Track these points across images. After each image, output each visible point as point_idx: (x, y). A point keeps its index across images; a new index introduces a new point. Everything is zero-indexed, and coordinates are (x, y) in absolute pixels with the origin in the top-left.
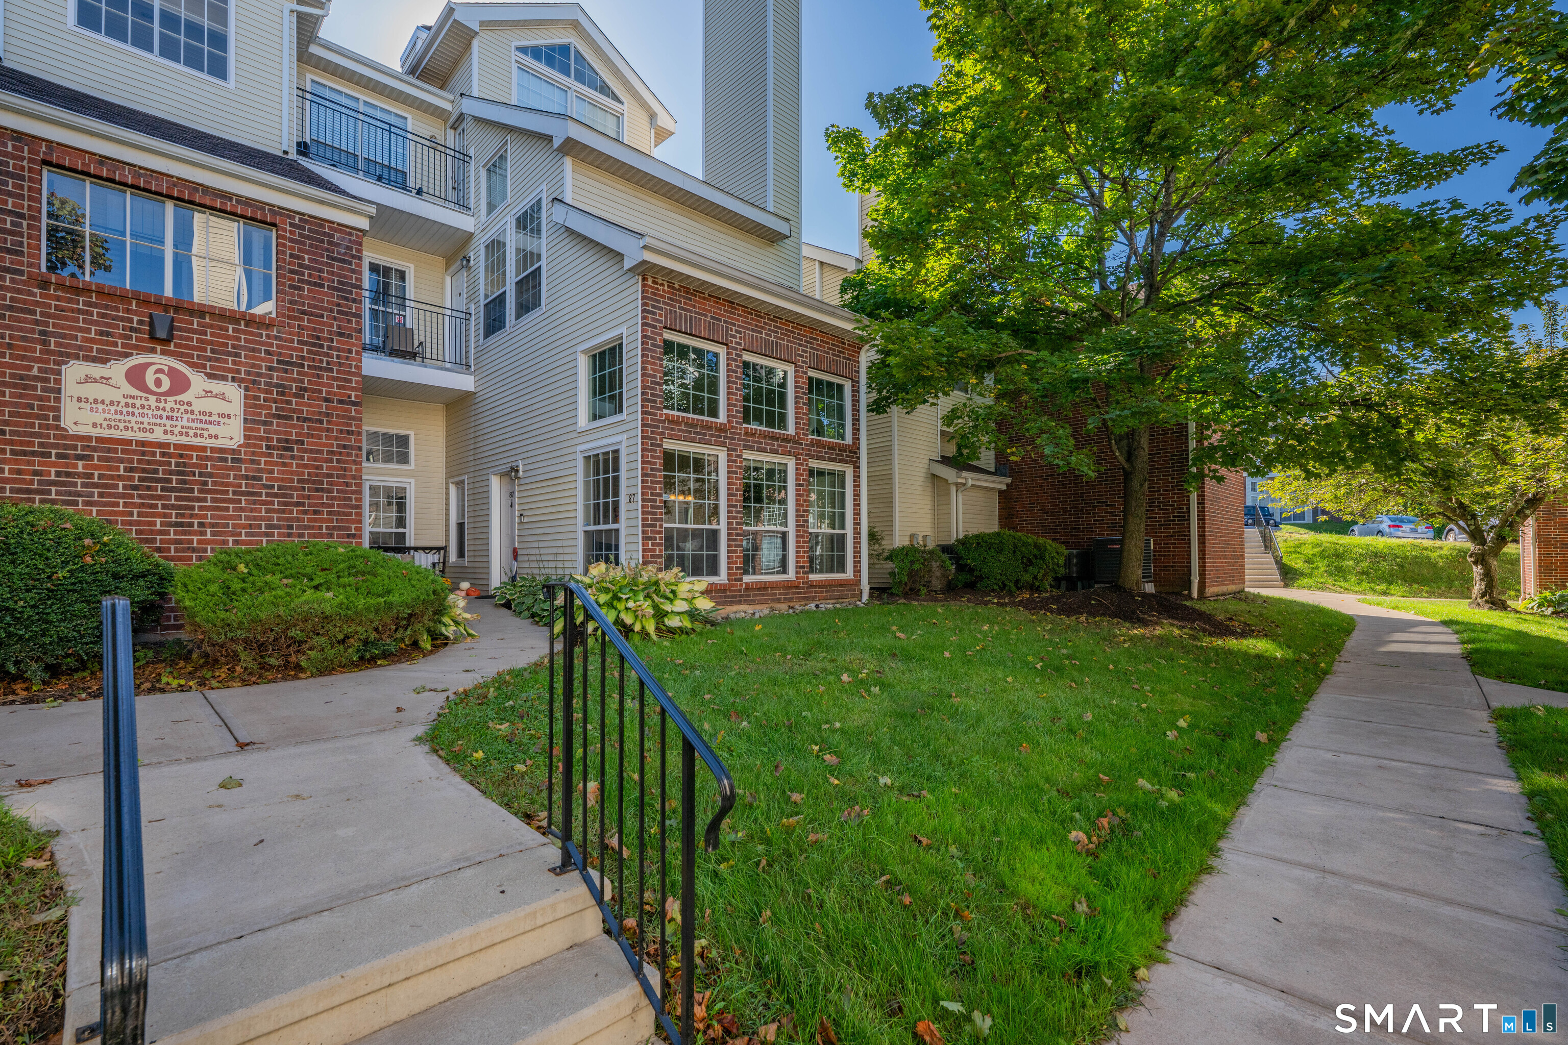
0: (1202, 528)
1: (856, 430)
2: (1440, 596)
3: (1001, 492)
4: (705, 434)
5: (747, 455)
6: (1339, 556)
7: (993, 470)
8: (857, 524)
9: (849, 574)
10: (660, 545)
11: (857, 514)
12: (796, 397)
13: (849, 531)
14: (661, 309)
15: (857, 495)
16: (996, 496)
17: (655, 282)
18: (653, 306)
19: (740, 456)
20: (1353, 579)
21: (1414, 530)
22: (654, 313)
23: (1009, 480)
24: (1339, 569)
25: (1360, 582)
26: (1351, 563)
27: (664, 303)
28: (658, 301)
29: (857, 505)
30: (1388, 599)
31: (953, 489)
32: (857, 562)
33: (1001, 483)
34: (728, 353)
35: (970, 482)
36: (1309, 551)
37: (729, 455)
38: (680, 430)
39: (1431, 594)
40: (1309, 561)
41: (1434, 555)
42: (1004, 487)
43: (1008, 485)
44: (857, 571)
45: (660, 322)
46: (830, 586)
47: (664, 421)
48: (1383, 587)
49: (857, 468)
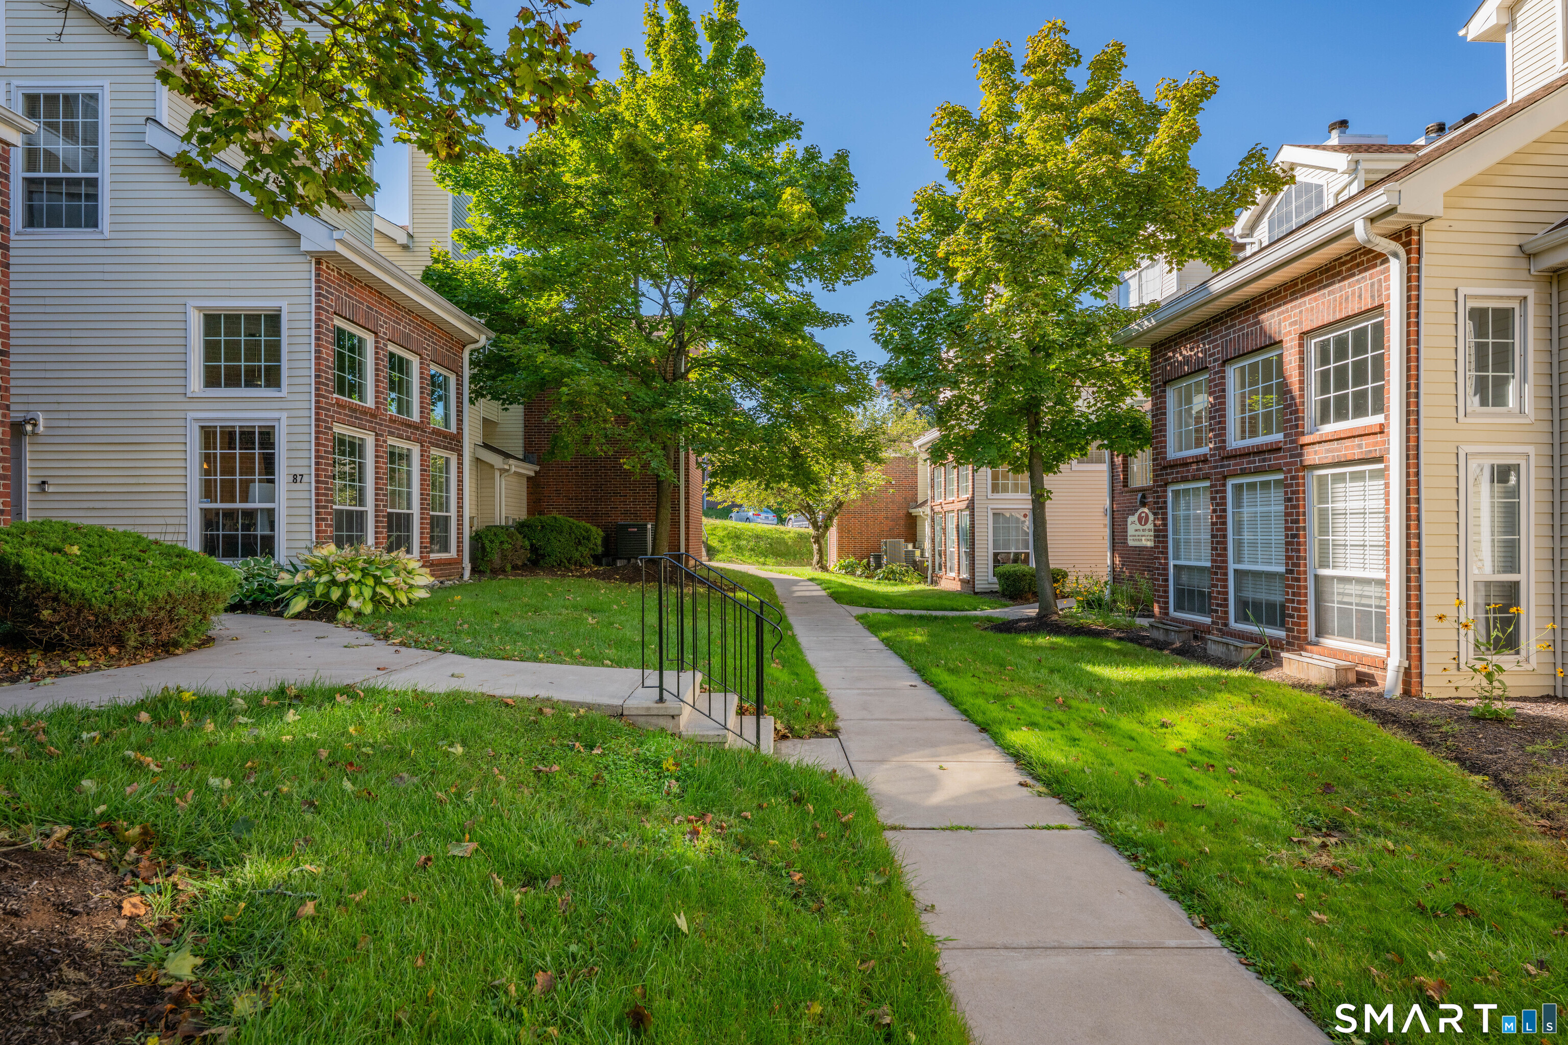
0: (687, 516)
1: (460, 421)
2: (791, 565)
3: (529, 478)
4: (361, 419)
5: (392, 441)
6: (738, 537)
7: (521, 457)
8: (460, 507)
9: (453, 553)
10: (331, 526)
11: (460, 498)
12: (421, 388)
13: (453, 513)
14: (332, 294)
15: (460, 481)
16: (525, 481)
17: (328, 267)
18: (327, 291)
19: (385, 442)
20: (747, 554)
21: (767, 518)
22: (327, 298)
23: (537, 468)
24: (739, 547)
25: (750, 557)
26: (745, 542)
27: (335, 289)
28: (330, 286)
29: (460, 490)
30: (766, 567)
31: (497, 474)
32: (460, 542)
33: (529, 470)
34: (376, 342)
35: (513, 469)
36: (721, 533)
37: (377, 440)
38: (345, 415)
39: (787, 564)
40: (721, 541)
41: (786, 537)
42: (532, 474)
43: (536, 472)
44: (460, 550)
45: (331, 307)
46: (444, 564)
47: (333, 405)
48: (762, 560)
49: (460, 456)
